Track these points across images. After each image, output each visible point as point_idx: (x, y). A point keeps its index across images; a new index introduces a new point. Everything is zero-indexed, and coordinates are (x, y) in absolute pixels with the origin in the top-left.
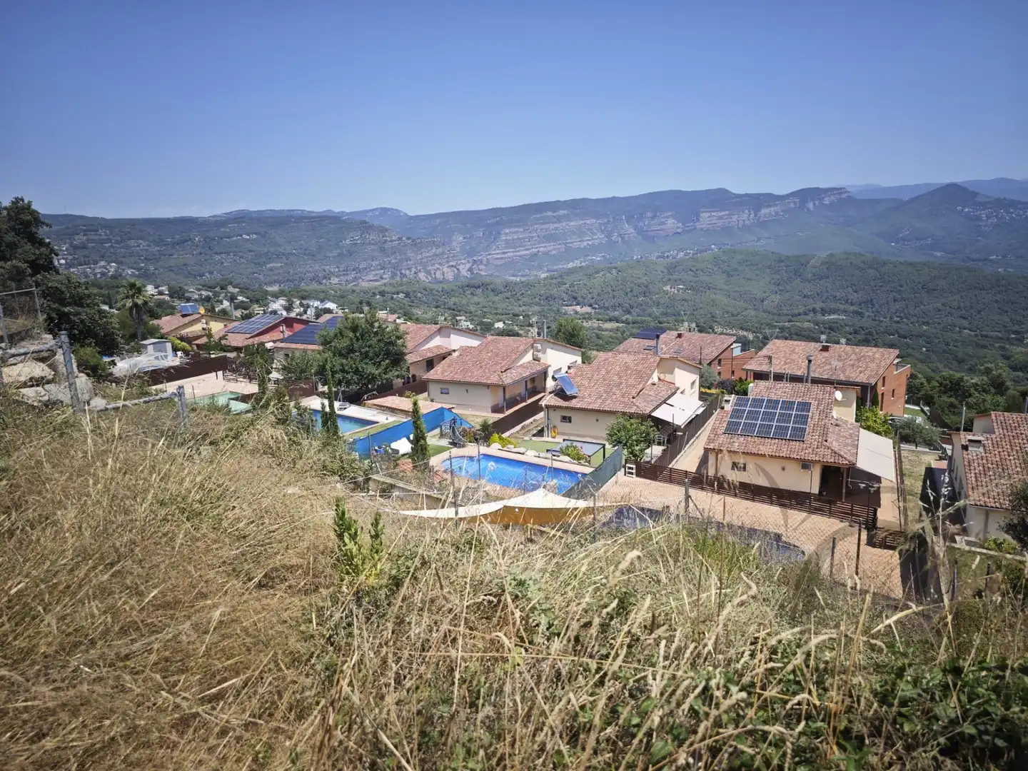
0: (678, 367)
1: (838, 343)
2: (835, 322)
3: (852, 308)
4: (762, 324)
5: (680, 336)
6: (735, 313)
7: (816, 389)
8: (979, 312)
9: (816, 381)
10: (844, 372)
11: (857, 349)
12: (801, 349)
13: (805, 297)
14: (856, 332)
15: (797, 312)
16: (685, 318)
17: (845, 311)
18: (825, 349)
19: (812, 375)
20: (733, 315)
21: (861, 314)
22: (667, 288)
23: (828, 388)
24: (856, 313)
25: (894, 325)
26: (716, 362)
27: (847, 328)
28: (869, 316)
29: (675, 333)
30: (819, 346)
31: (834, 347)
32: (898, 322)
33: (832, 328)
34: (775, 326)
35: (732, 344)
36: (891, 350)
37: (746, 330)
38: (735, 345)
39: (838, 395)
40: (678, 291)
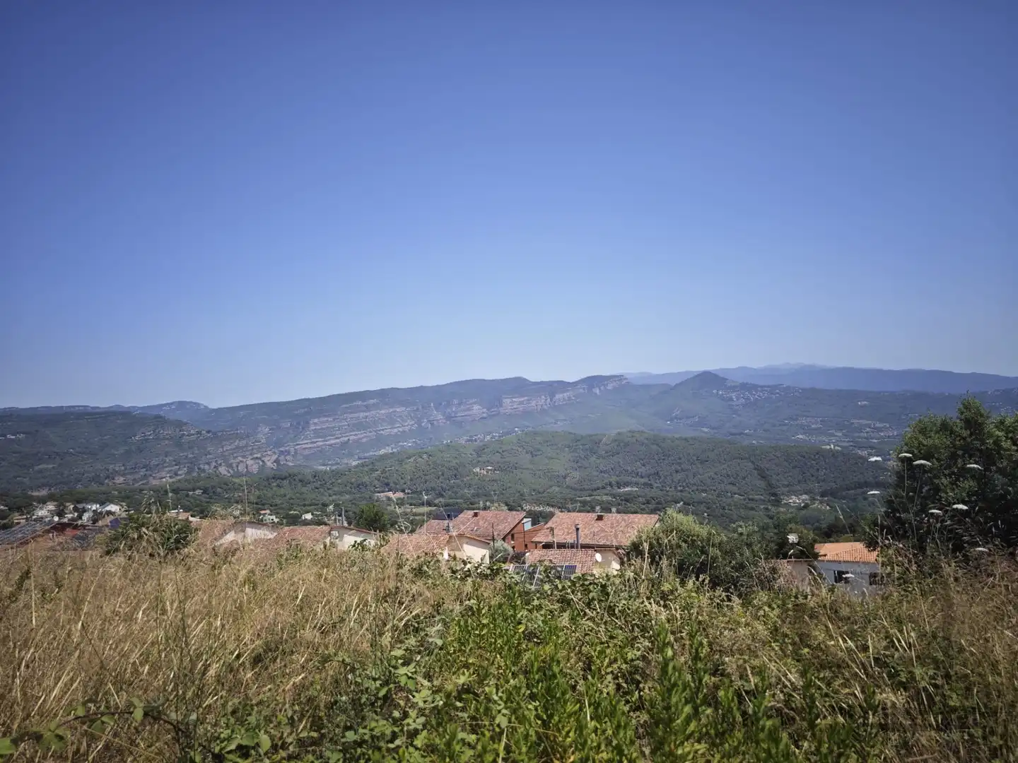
0: (468, 544)
2: (629, 493)
3: (643, 481)
4: (566, 499)
5: (476, 515)
6: (541, 490)
7: (580, 554)
9: (586, 547)
10: (616, 536)
12: (585, 520)
13: (601, 472)
14: (648, 502)
15: (595, 486)
16: (495, 498)
17: (637, 484)
18: (601, 518)
19: (580, 542)
20: (540, 493)
21: (651, 486)
22: (477, 470)
23: (590, 552)
24: (645, 484)
25: (679, 494)
27: (641, 499)
28: (657, 487)
29: (472, 513)
30: (595, 515)
31: (608, 516)
32: (681, 491)
33: (627, 500)
34: (577, 501)
35: (522, 520)
37: (552, 507)
38: (525, 520)
39: (598, 557)
40: (487, 472)
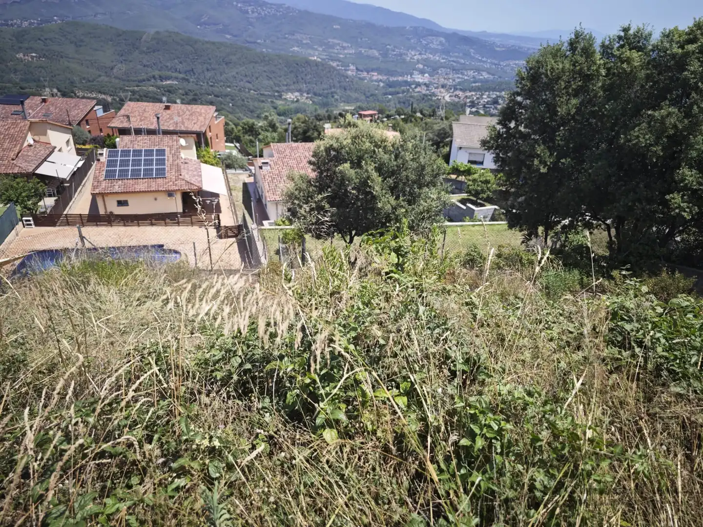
0: (50, 129)
1: (175, 103)
2: (171, 86)
3: (181, 76)
4: (116, 89)
5: (44, 101)
6: (91, 79)
7: (167, 139)
8: (257, 78)
9: (166, 133)
10: (183, 123)
11: (189, 107)
12: (151, 108)
13: (144, 66)
14: (187, 94)
15: (141, 78)
16: (46, 84)
17: (176, 78)
18: (167, 108)
19: (162, 128)
20: (90, 81)
21: (187, 80)
22: (21, 55)
23: (175, 137)
24: (183, 79)
25: (210, 88)
26: (84, 122)
27: (180, 91)
28: (193, 82)
29: (38, 99)
30: (162, 105)
31: (173, 106)
32: (212, 86)
33: (170, 91)
34: (127, 90)
35: (94, 107)
36: (211, 107)
37: (104, 94)
38: (96, 108)
39: (182, 142)
40: (32, 59)
